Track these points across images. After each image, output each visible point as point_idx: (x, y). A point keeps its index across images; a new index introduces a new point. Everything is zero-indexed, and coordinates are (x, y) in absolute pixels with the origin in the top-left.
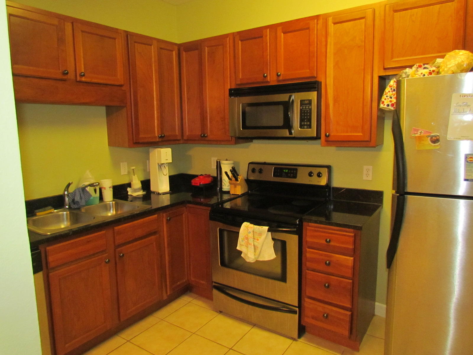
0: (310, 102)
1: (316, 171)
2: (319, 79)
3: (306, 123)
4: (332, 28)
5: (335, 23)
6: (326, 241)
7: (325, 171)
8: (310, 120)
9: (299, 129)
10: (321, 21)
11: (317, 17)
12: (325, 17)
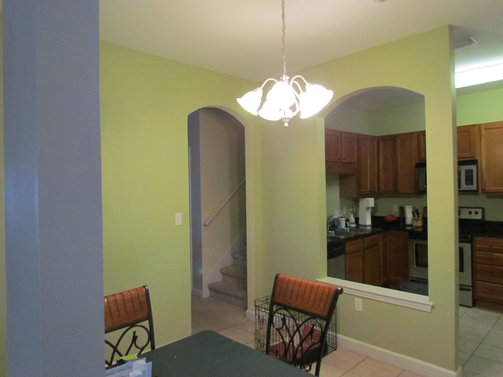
0: (472, 171)
1: (473, 211)
2: (477, 158)
3: (469, 182)
4: (483, 132)
5: (486, 129)
6: (489, 246)
7: (480, 211)
8: (472, 181)
9: (465, 186)
10: (476, 128)
11: (474, 125)
12: (479, 126)
